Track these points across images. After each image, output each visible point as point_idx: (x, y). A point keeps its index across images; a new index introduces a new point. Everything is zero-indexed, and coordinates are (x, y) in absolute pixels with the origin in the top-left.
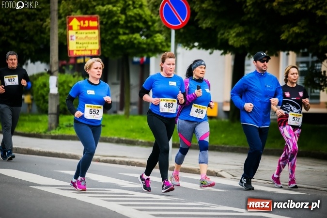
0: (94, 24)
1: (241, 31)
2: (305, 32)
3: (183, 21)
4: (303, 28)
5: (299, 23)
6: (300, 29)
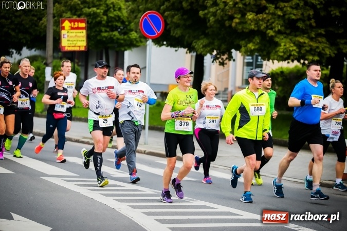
0: (83, 25)
1: (207, 43)
3: (159, 32)
4: (257, 45)
5: (254, 40)
6: (254, 46)
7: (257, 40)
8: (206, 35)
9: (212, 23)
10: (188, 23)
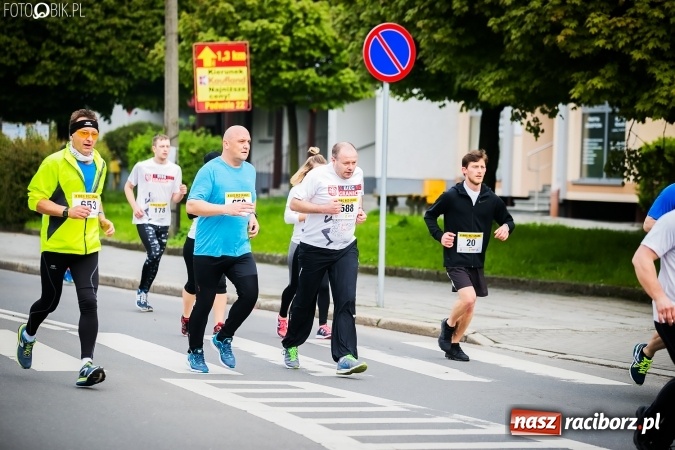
0: (241, 56)
1: (502, 77)
2: (612, 87)
4: (609, 80)
5: (602, 71)
6: (605, 83)
7: (609, 71)
9: (516, 42)
10: (465, 43)
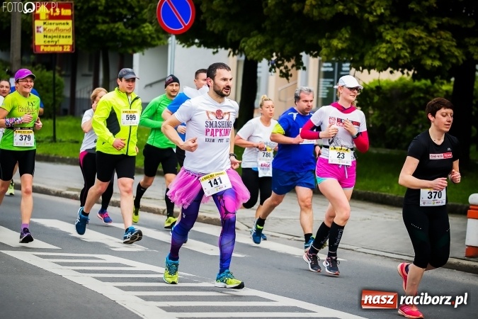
3: (186, 25)
8: (262, 31)
9: (272, 8)
